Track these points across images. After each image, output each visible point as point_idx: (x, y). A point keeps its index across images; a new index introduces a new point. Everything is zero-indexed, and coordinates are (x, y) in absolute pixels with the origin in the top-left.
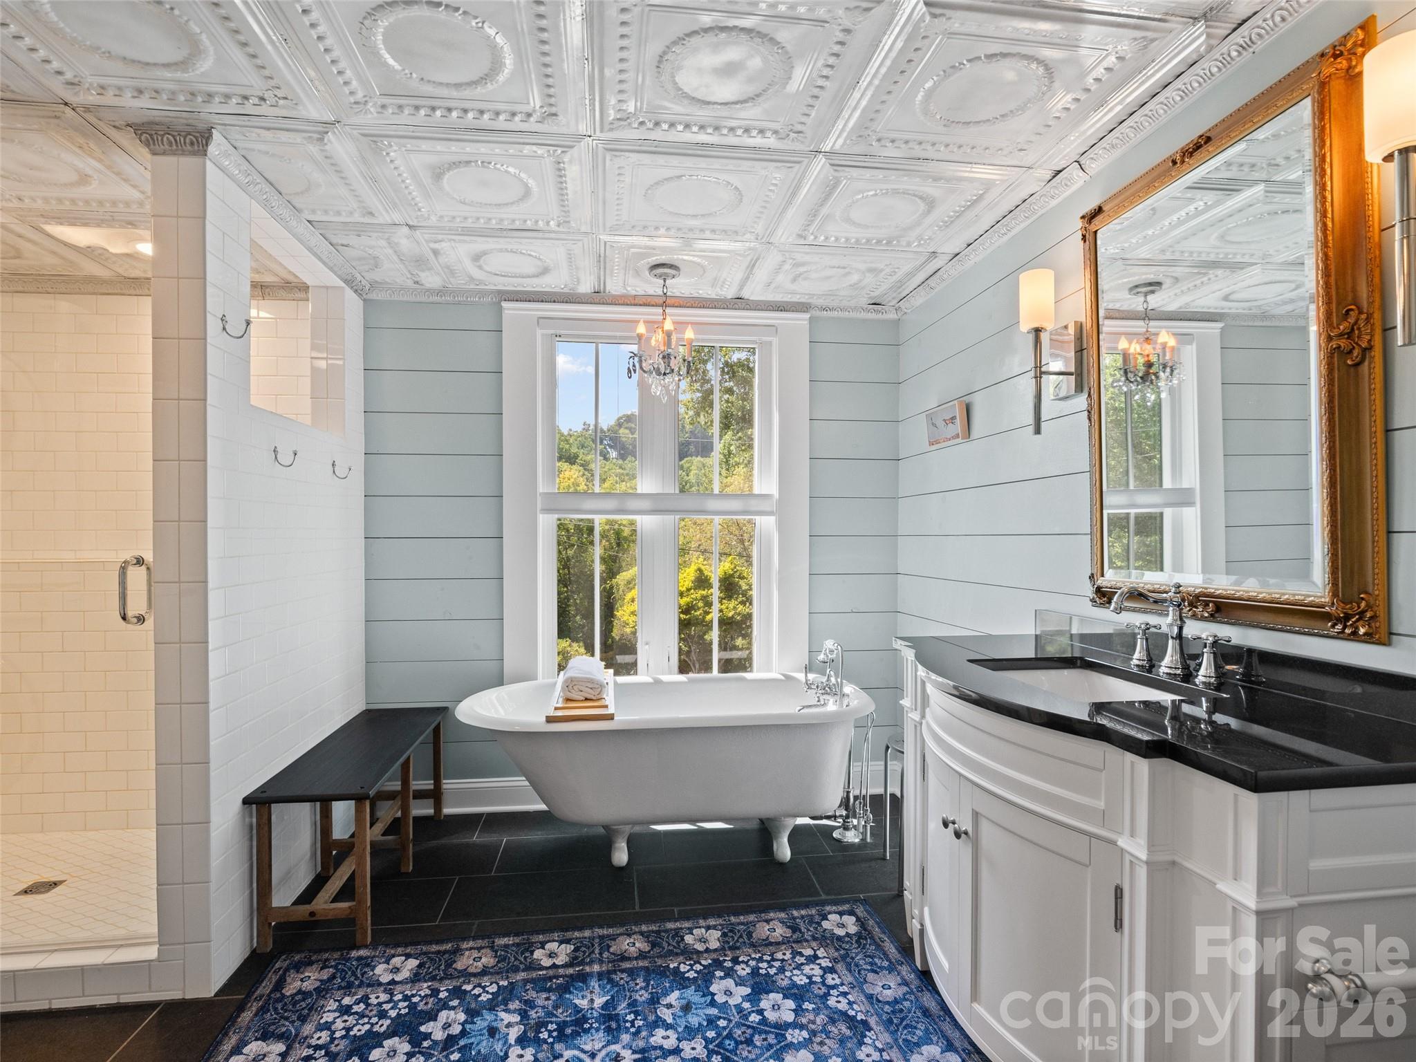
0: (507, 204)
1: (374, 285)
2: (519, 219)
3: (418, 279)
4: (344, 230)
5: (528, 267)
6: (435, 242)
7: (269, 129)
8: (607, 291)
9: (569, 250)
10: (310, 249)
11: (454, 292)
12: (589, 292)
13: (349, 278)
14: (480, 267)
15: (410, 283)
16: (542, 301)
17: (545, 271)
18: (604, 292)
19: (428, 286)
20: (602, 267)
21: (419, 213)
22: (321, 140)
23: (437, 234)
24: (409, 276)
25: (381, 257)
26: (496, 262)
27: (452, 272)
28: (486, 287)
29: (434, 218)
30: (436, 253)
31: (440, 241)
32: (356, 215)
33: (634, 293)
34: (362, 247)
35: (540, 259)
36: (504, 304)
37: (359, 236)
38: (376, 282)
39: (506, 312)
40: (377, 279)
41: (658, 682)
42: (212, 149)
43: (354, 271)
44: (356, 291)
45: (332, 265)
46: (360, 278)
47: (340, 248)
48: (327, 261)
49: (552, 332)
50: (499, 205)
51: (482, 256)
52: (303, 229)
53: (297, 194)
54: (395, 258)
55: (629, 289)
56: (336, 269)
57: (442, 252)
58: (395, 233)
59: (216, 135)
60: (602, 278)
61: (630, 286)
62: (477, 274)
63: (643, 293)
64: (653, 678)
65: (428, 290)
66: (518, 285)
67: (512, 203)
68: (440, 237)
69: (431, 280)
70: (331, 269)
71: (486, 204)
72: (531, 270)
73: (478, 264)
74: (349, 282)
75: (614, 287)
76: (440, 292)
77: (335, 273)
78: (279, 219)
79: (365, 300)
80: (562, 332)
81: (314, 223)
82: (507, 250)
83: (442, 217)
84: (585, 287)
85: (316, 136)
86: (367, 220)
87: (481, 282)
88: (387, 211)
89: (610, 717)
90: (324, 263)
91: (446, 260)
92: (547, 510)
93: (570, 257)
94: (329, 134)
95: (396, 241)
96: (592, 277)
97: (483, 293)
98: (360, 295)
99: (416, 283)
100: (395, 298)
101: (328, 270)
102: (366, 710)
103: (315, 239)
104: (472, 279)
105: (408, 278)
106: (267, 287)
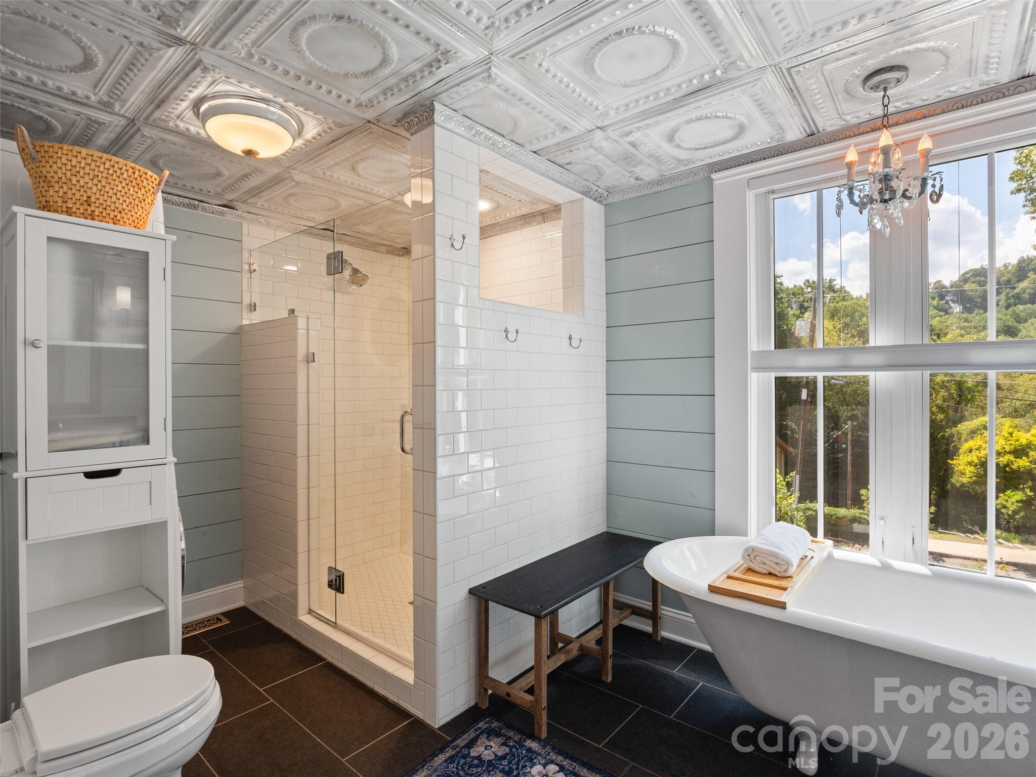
0: (663, 70)
1: (609, 191)
2: (684, 82)
3: (637, 175)
4: (559, 150)
5: (724, 131)
6: (627, 136)
7: (458, 85)
8: (821, 130)
9: (752, 96)
10: (543, 174)
11: (669, 178)
12: (800, 136)
13: (586, 189)
14: (678, 146)
15: (632, 181)
16: (752, 162)
17: (741, 130)
18: (819, 132)
19: (647, 179)
20: (800, 102)
21: (598, 112)
22: (489, 76)
23: (624, 127)
24: (629, 175)
25: (599, 164)
26: (692, 136)
27: (658, 160)
28: (695, 165)
29: (612, 113)
30: (633, 145)
31: (630, 133)
32: (558, 134)
33: (855, 121)
34: (581, 161)
35: (727, 117)
36: (714, 176)
37: (571, 151)
38: (609, 188)
39: (716, 182)
40: (609, 185)
41: (886, 567)
42: (438, 118)
43: (588, 184)
44: (595, 199)
45: (566, 182)
46: (595, 188)
47: (567, 167)
48: (560, 180)
49: (765, 189)
50: (657, 74)
51: (674, 135)
52: (532, 159)
53: (512, 132)
54: (609, 161)
55: (848, 118)
56: (570, 185)
57: (638, 143)
58: (593, 139)
59: (437, 106)
60: (808, 116)
61: (847, 114)
62: (683, 155)
63: (867, 117)
64: (881, 562)
65: (649, 183)
66: (724, 153)
67: (668, 66)
68: (628, 129)
69: (649, 173)
70: (567, 186)
71: (645, 79)
72: (728, 133)
73: (675, 144)
74: (586, 193)
75: (827, 122)
76: (659, 182)
77: (571, 188)
78: (510, 156)
79: (605, 205)
80: (776, 187)
81: (539, 152)
82: (692, 121)
83: (617, 109)
84: (794, 133)
85: (486, 75)
86: (567, 135)
87: (688, 162)
88: (576, 121)
89: (782, 606)
90: (559, 182)
91: (646, 149)
92: (758, 369)
93: (760, 104)
94: (492, 68)
95: (598, 145)
96: (796, 119)
97: (693, 172)
98: (600, 202)
99: (637, 179)
100: (626, 197)
101: (564, 188)
102: (606, 533)
103: (544, 165)
104: (679, 161)
105: (629, 177)
106: (545, 213)
